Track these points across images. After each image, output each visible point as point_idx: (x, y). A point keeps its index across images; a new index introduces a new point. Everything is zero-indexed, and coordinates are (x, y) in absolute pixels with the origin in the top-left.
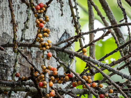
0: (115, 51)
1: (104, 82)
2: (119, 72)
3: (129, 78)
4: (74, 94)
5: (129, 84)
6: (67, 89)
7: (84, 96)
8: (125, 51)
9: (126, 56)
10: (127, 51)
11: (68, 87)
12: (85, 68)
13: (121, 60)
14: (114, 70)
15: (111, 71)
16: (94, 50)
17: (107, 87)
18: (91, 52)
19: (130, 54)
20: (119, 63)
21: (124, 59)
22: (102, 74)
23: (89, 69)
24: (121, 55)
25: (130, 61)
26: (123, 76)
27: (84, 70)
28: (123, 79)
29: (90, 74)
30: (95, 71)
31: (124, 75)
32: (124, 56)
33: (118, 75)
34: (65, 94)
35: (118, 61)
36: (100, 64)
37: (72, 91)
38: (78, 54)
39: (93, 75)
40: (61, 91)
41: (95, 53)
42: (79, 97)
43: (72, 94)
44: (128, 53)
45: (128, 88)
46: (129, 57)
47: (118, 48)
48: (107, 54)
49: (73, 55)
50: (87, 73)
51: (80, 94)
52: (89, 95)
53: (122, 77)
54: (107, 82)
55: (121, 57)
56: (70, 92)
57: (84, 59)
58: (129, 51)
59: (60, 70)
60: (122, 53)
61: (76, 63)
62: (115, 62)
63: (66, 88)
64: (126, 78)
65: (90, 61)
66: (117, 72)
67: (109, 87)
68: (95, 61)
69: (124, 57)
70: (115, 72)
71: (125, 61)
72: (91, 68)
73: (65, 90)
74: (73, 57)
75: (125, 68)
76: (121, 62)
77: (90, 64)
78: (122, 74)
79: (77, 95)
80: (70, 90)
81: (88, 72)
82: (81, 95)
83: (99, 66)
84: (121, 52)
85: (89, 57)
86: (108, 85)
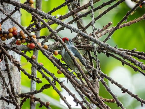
0: (63, 6)
1: (51, 38)
2: (68, 25)
3: (79, 31)
4: (19, 50)
5: (78, 40)
6: (12, 45)
7: (29, 52)
8: (73, 5)
9: (74, 10)
10: (75, 5)
11: (13, 43)
12: (31, 22)
13: (69, 14)
14: (63, 23)
15: (60, 24)
16: (40, 3)
17: (53, 43)
18: (38, 5)
19: (78, 8)
20: (67, 18)
21: (73, 14)
22: (49, 29)
23: (35, 24)
24: (69, 9)
25: (78, 16)
26: (73, 30)
27: (30, 24)
28: (72, 32)
29: (36, 28)
30: (41, 26)
31: (73, 28)
32: (72, 10)
33: (67, 28)
34: (9, 50)
35: (66, 16)
36: (48, 16)
37: (16, 46)
38: (24, 5)
39: (39, 30)
40: (5, 46)
41: (42, 7)
42: (24, 53)
43: (17, 50)
44: (77, 7)
45: (77, 45)
46: (77, 12)
47: (66, 2)
48: (54, 9)
49: (19, 7)
50: (32, 28)
51: (25, 50)
52: (35, 51)
53: (71, 31)
54: (54, 38)
55: (69, 12)
56: (14, 48)
57: (31, 11)
58: (77, 5)
59: (5, 24)
60: (70, 8)
61: (21, 17)
62: (63, 16)
63: (10, 43)
64: (75, 32)
65: (38, 13)
66: (65, 25)
67: (56, 44)
68: (42, 14)
69: (72, 12)
70: (64, 26)
71: (73, 16)
72: (37, 23)
73: (9, 46)
74: (19, 9)
75: (73, 23)
76: (69, 17)
77: (36, 16)
78: (71, 28)
79: (22, 51)
80: (14, 46)
81: (34, 27)
82: (26, 52)
83: (47, 18)
84: (69, 6)
85: (36, 9)
86: (55, 41)
